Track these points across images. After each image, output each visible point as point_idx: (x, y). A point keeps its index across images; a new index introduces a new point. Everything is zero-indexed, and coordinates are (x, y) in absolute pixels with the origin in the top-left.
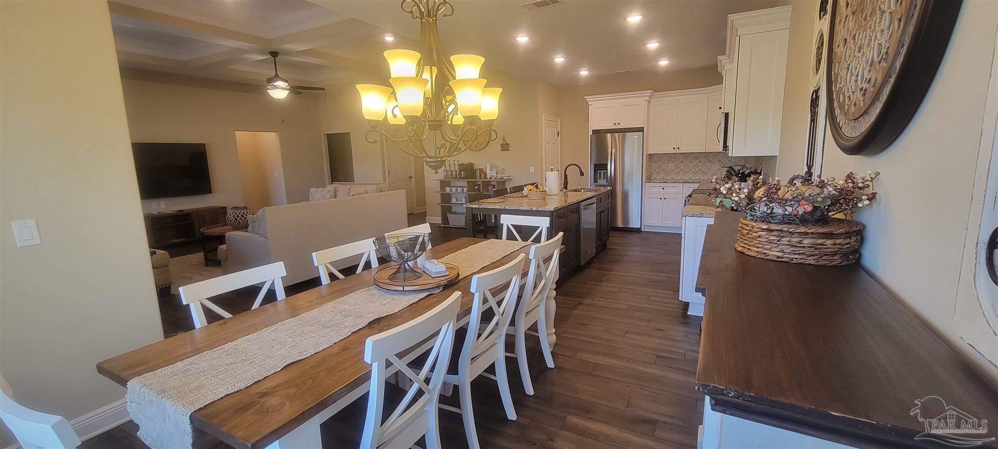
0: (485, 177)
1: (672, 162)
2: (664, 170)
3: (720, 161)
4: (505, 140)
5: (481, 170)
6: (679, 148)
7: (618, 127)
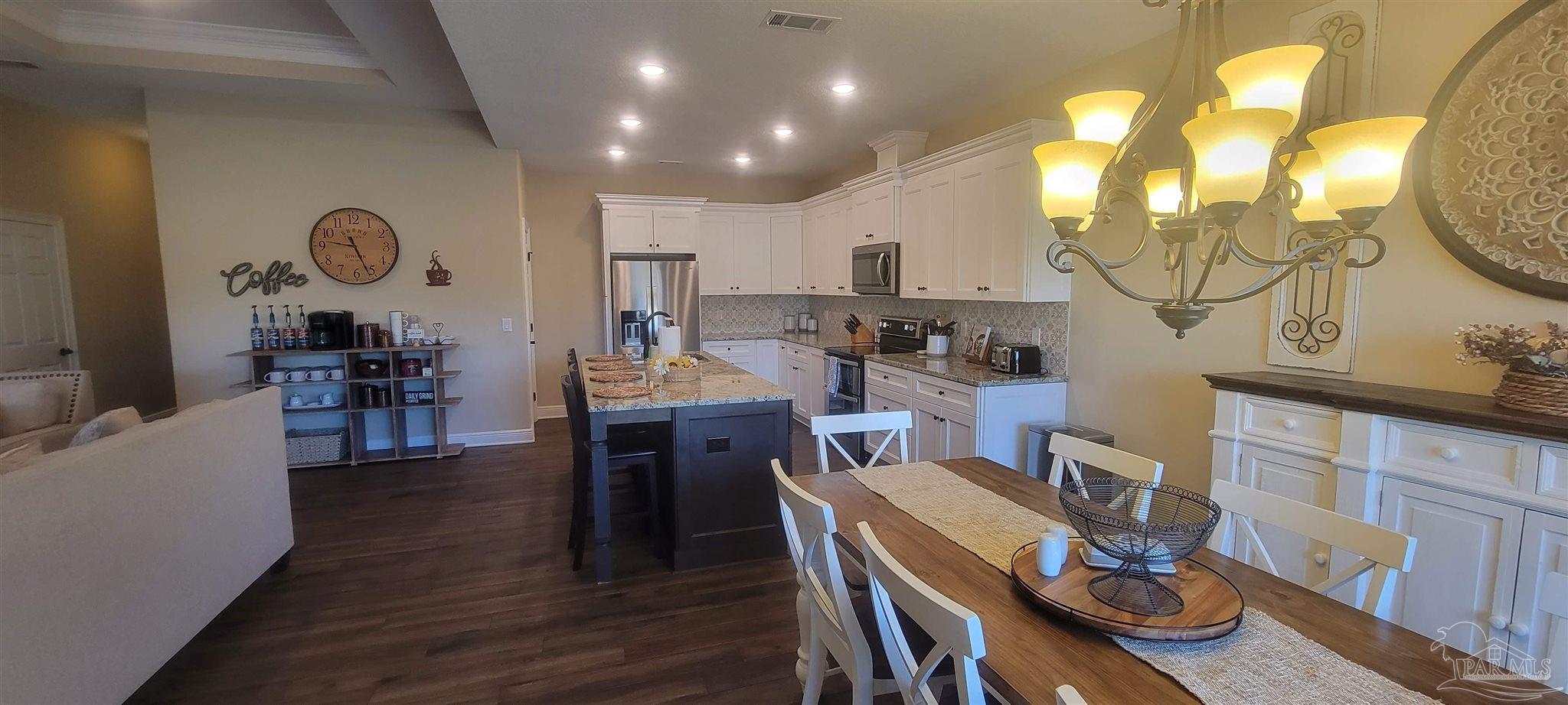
0: (391, 344)
1: (722, 309)
2: (710, 320)
3: (780, 307)
4: (436, 263)
5: (376, 328)
6: (738, 288)
7: (657, 251)
